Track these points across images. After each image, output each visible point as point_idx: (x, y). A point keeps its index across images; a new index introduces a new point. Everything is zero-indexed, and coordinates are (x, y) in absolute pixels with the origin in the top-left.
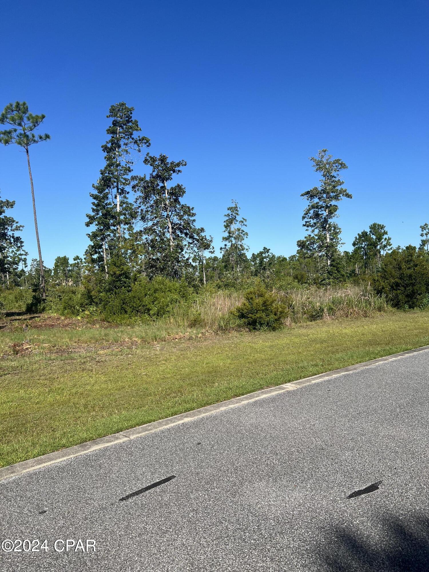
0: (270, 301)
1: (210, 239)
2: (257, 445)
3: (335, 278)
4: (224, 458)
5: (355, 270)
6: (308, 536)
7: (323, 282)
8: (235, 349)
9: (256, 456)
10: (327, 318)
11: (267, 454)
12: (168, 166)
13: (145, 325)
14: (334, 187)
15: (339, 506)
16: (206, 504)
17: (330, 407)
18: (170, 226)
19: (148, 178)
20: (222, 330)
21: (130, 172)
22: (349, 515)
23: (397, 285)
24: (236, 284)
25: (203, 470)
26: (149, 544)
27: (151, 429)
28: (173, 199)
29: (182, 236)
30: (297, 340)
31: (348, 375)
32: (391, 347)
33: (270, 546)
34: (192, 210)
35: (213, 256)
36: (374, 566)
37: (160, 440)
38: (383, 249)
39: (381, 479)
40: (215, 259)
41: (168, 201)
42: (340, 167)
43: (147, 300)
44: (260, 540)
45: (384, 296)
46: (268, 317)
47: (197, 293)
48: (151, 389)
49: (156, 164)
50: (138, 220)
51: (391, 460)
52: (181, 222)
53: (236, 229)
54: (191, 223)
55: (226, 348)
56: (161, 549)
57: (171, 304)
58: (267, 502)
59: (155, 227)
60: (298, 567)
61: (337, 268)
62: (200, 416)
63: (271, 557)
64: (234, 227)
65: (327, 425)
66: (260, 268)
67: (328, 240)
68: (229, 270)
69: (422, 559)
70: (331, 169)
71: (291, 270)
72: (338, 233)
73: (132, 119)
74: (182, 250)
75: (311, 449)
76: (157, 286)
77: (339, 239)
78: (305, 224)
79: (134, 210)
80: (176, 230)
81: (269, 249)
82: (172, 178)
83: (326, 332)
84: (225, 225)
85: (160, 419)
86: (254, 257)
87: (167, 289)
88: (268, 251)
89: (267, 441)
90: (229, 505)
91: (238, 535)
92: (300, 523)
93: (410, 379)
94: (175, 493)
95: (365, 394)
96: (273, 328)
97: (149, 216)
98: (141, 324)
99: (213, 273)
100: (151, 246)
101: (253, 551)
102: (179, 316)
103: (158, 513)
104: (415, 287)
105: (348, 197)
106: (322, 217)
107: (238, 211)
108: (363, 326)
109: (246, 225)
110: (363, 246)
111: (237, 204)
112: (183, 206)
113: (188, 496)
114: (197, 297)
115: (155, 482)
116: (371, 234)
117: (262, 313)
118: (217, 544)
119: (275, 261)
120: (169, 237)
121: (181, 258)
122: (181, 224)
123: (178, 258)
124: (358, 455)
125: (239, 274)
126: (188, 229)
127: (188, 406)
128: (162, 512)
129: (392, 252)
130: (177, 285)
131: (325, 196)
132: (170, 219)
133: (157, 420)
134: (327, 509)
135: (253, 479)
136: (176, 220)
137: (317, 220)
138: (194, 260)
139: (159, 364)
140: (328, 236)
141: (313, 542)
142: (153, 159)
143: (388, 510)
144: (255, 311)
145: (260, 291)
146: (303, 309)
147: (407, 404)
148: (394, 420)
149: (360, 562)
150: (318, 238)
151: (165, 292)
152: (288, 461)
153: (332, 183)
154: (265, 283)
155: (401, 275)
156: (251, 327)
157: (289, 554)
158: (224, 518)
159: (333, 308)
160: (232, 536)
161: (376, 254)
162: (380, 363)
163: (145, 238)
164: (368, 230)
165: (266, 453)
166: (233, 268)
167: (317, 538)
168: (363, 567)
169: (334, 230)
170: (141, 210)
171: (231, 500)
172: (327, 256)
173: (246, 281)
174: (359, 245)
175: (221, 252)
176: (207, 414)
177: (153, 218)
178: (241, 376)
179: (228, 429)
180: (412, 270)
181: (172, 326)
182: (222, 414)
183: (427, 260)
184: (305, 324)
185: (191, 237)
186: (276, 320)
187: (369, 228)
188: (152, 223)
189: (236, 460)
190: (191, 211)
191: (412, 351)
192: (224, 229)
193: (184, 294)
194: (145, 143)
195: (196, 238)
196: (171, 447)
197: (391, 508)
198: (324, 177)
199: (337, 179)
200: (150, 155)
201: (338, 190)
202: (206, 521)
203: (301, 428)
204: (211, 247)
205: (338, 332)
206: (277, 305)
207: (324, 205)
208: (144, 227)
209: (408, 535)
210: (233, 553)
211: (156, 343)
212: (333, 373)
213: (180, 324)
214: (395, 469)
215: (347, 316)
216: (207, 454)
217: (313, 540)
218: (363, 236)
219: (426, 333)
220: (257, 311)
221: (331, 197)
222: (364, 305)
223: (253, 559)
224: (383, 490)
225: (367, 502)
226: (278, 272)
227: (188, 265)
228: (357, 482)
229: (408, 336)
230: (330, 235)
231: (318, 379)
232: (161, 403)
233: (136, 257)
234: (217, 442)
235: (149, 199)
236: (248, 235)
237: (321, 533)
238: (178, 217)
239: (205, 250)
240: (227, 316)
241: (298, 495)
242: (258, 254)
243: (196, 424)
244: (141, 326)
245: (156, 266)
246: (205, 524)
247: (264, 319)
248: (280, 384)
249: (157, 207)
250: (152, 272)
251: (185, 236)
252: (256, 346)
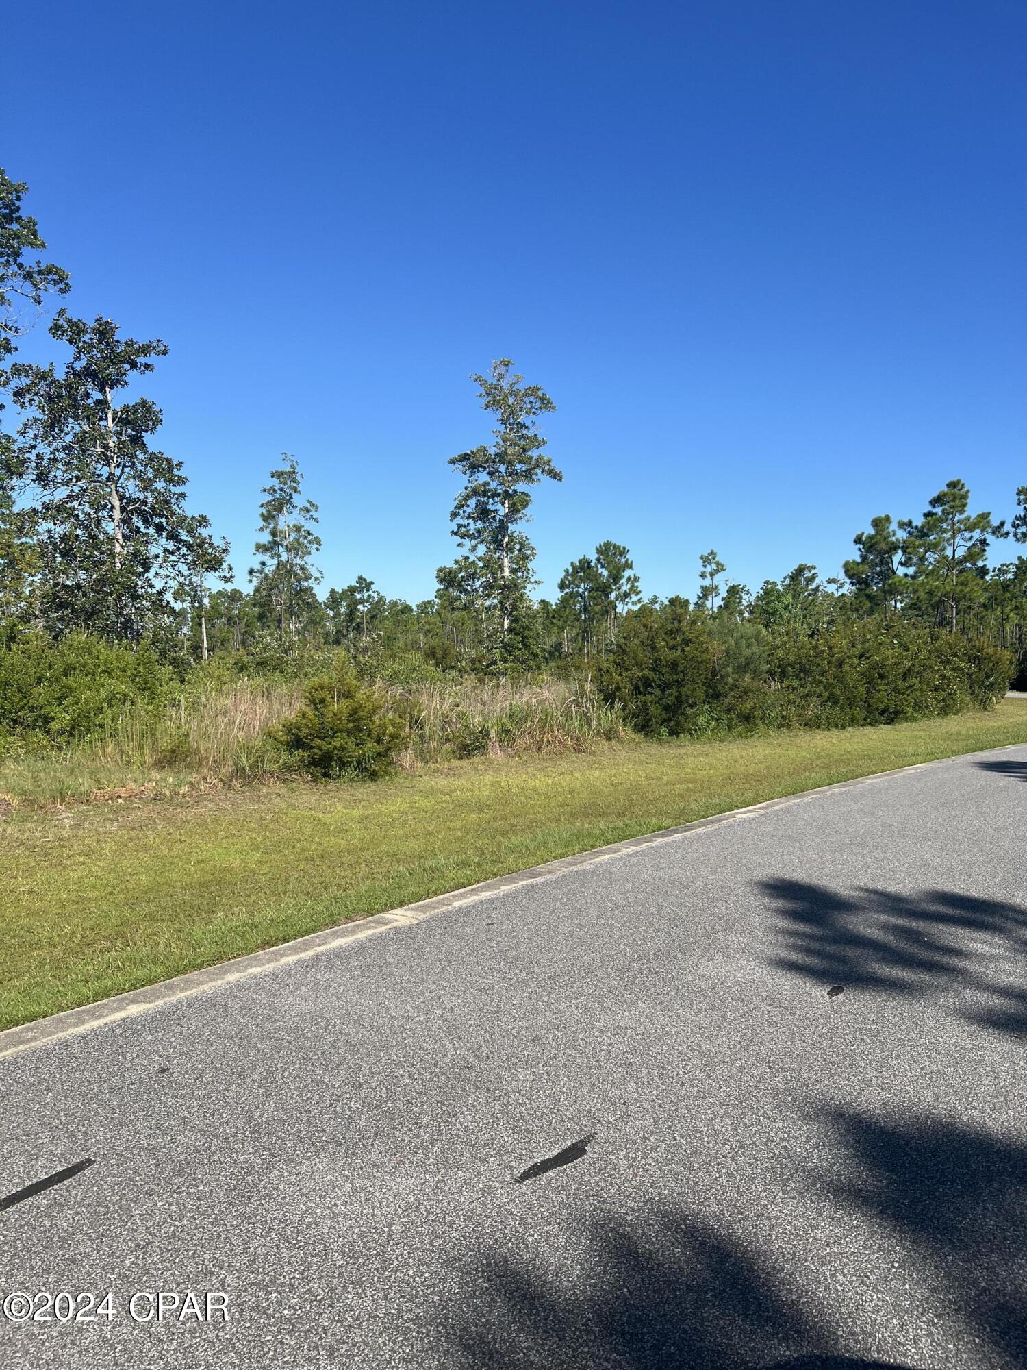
0: (366, 709)
1: (223, 546)
2: (313, 1065)
3: (518, 661)
4: (228, 1104)
5: (560, 644)
6: (422, 1282)
7: (491, 668)
8: (273, 826)
9: (309, 1094)
10: (496, 753)
11: (336, 1086)
12: (119, 351)
13: (33, 758)
14: (524, 450)
15: (498, 1203)
16: (172, 1229)
17: (490, 964)
18: (117, 503)
19: (60, 375)
20: (244, 776)
21: (10, 353)
22: (517, 1223)
23: (647, 683)
24: (286, 662)
25: (169, 1138)
26: (10, 1349)
27: (34, 1039)
28: (129, 436)
29: (147, 531)
30: (425, 803)
31: (534, 887)
32: (627, 822)
33: (329, 1318)
34: (178, 470)
35: (229, 587)
36: (568, 1338)
37: (58, 1067)
38: (622, 600)
39: (593, 1131)
40: (235, 596)
41: (114, 439)
42: (538, 404)
43: (41, 694)
44: (305, 1308)
45: (618, 705)
46: (361, 748)
47: (182, 681)
48: (41, 931)
49: (84, 342)
50: (28, 482)
51: (615, 1083)
52: (147, 497)
53: (291, 527)
54: (173, 501)
55: (252, 824)
56: (42, 1359)
57: (110, 705)
58: (329, 1208)
59: (75, 504)
60: (393, 1363)
61: (524, 637)
62: (172, 998)
63: (329, 1346)
64: (285, 521)
65: (481, 1009)
66: (350, 627)
67: (507, 573)
68: (268, 626)
69: (671, 1311)
70: (518, 408)
71: (421, 635)
72: (527, 557)
73: (20, 214)
74: (147, 569)
75: (442, 1067)
76: (72, 658)
77: (531, 572)
78: (456, 530)
79: (16, 454)
80: (133, 515)
81: (372, 583)
82: (126, 383)
83: (492, 785)
84: (262, 515)
85: (61, 1009)
86: (335, 598)
87: (99, 666)
88: (368, 586)
89: (339, 1054)
90: (232, 1226)
91: (250, 1300)
92: (405, 1252)
93: (664, 895)
94: (88, 1205)
95: (569, 932)
96: (372, 775)
97: (59, 473)
98: (23, 757)
99: (228, 632)
100: (61, 552)
101: (287, 1337)
102: (130, 738)
103: (40, 1263)
104: (684, 690)
105: (554, 478)
106: (494, 517)
107: (297, 483)
108: (572, 771)
109: (316, 520)
110: (581, 590)
111: (295, 464)
112: (153, 458)
113: (124, 1209)
114: (182, 691)
115: (36, 1180)
116: (599, 566)
117: (346, 737)
118: (195, 1329)
119: (384, 611)
120: (111, 533)
121: (143, 587)
122: (146, 502)
123: (135, 587)
124: (546, 1077)
125: (294, 639)
126: (164, 515)
127: (140, 973)
128: (52, 1259)
129: (640, 609)
130: (130, 658)
131: (502, 468)
132: (116, 487)
133: (52, 1014)
134: (469, 1213)
135: (298, 1152)
136: (132, 489)
137: (484, 523)
138: (178, 595)
139: (69, 863)
140: (506, 562)
141: (433, 1298)
142: (77, 329)
143: (603, 1202)
144: (330, 733)
145: (343, 685)
146: (444, 729)
147: (655, 954)
148: (627, 990)
149: (538, 1333)
150: (485, 566)
151: (94, 675)
152: (385, 1102)
153: (520, 440)
154: (358, 663)
155: (655, 662)
156: (318, 771)
157: (374, 1334)
158: (217, 1259)
159: (509, 730)
160: (234, 1305)
161: (607, 612)
162: (603, 858)
163: (45, 529)
164: (593, 557)
165: (333, 1086)
166: (281, 623)
167: (441, 1287)
168: (543, 1345)
169: (520, 550)
170: (38, 455)
171: (238, 1210)
172: (501, 610)
173: (312, 657)
174: (573, 588)
175: (250, 581)
176: (189, 992)
177: (71, 479)
178: (285, 894)
179: (242, 1029)
180: (679, 653)
181: (111, 765)
182: (229, 992)
183: (710, 631)
184: (446, 766)
185: (173, 537)
186: (379, 754)
187: (595, 551)
188: (68, 492)
189: (258, 1107)
190: (176, 472)
191: (671, 831)
192: (262, 523)
193: (146, 683)
194: (56, 283)
195: (185, 541)
196: (86, 1083)
197: (610, 1197)
198: (502, 424)
199: (530, 433)
200: (68, 315)
201: (532, 458)
202: (169, 1274)
203: (422, 1019)
204: (225, 566)
205: (517, 786)
206: (385, 718)
207: (500, 490)
208: (43, 500)
209: (643, 1257)
210: (234, 1348)
211: (63, 807)
212: (501, 881)
213: (133, 759)
214: (624, 1104)
215: (539, 749)
216: (183, 1097)
217: (433, 1293)
218: (582, 568)
219: (700, 792)
220: (335, 733)
221: (516, 474)
222: (577, 723)
223: (285, 1357)
224: (596, 1155)
225: (560, 1188)
226: (389, 641)
227: (159, 606)
228: (539, 1142)
229: (664, 797)
230: (511, 562)
231: (468, 898)
232: (67, 967)
233: (18, 577)
234: (212, 1063)
235: (62, 430)
236: (320, 545)
237: (451, 1274)
238: (138, 482)
239: (207, 571)
240: (258, 743)
241: (404, 1184)
242: (344, 592)
243: (157, 1021)
244: (23, 761)
245: (71, 605)
246: (166, 1281)
247: (350, 752)
248: (379, 912)
249: (84, 451)
250: (60, 620)
251: (157, 533)
252: (326, 818)
